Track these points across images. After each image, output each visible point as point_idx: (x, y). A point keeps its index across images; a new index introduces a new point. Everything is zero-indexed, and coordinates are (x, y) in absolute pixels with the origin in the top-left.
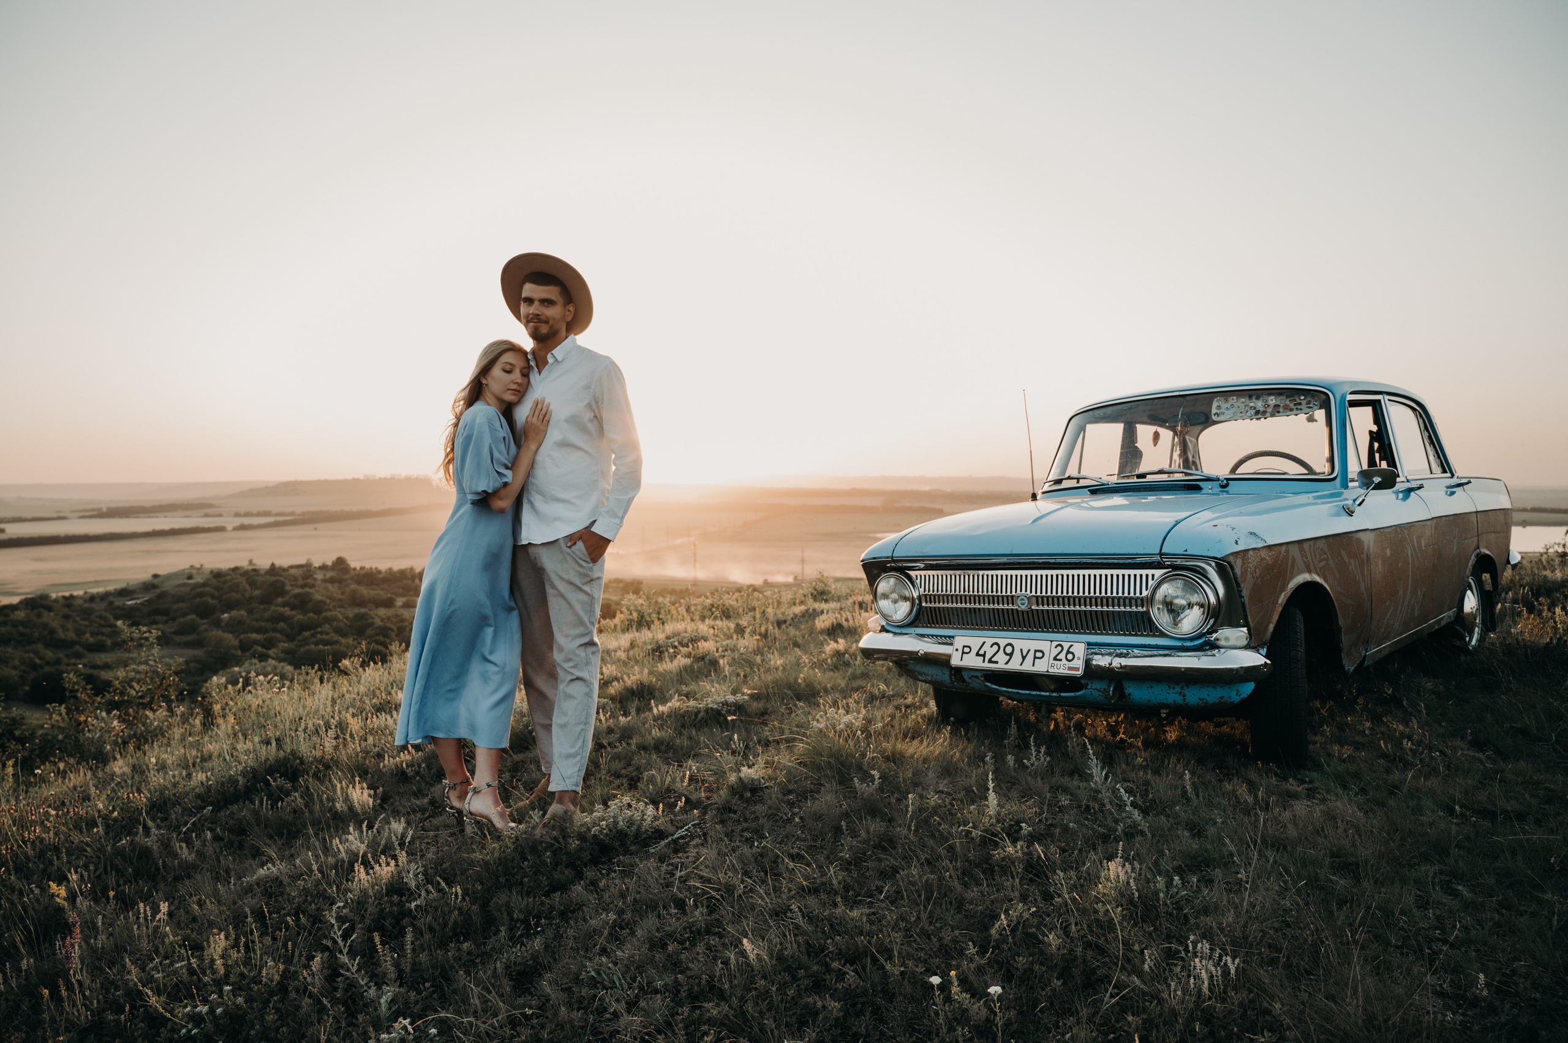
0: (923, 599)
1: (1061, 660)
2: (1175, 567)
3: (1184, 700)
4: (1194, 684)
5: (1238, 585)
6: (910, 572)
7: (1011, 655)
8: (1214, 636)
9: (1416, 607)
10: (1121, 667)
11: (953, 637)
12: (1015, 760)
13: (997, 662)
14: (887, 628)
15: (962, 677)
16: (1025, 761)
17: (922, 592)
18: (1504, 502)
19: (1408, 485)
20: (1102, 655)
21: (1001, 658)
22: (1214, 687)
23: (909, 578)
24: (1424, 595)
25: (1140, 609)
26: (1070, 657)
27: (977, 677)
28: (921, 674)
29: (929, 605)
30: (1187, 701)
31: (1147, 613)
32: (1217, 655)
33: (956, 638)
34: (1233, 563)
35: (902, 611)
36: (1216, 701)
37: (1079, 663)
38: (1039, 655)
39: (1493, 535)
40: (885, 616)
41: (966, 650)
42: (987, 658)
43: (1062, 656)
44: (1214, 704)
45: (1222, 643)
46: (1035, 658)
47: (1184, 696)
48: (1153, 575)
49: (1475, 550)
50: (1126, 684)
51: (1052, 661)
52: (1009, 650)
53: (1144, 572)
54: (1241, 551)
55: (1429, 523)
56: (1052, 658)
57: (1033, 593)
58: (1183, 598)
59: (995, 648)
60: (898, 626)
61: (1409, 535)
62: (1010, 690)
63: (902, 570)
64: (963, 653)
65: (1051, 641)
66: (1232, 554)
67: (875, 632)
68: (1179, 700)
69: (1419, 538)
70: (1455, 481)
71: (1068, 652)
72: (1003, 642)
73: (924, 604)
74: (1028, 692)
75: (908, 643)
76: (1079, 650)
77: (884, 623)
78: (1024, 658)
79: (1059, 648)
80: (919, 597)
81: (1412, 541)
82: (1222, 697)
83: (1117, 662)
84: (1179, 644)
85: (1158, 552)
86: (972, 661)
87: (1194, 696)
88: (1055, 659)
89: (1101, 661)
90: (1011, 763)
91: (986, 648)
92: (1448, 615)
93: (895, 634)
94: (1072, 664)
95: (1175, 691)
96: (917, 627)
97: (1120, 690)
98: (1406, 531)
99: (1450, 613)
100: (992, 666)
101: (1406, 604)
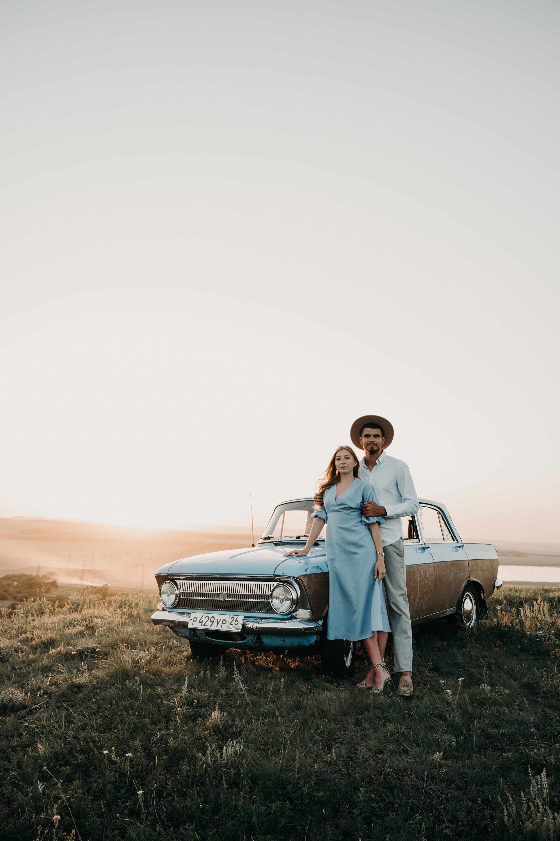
0: (181, 594)
1: (232, 624)
2: (281, 581)
3: (285, 644)
4: (288, 636)
5: (306, 590)
6: (176, 581)
7: (213, 622)
8: (295, 613)
9: (424, 605)
10: (257, 628)
11: (190, 613)
12: (211, 674)
13: (207, 626)
14: (166, 609)
15: (196, 634)
16: (216, 675)
17: (181, 591)
18: (494, 556)
19: (424, 546)
20: (250, 622)
21: (209, 623)
22: (296, 638)
23: (176, 584)
24: (429, 599)
25: (268, 601)
26: (236, 623)
27: (202, 634)
28: (180, 633)
29: (184, 597)
30: (286, 644)
31: (270, 602)
32: (296, 622)
33: (192, 614)
34: (303, 580)
35: (171, 599)
36: (298, 644)
37: (240, 626)
38: (224, 622)
39: (480, 572)
40: (164, 603)
41: (195, 620)
42: (203, 623)
43: (233, 623)
44: (297, 646)
45: (298, 617)
46: (223, 623)
47: (285, 642)
48: (273, 585)
49: (467, 578)
50: (262, 637)
51: (229, 625)
52: (212, 619)
53: (270, 583)
54: (307, 574)
55: (432, 565)
56: (229, 624)
57: (226, 592)
58: (283, 595)
59: (207, 618)
60: (170, 608)
61: (418, 570)
62: (216, 640)
63: (173, 580)
64: (194, 621)
65: (230, 615)
66: (302, 575)
67: (160, 610)
68: (283, 645)
69: (425, 572)
70: (459, 545)
71: (236, 621)
72: (210, 616)
73: (181, 597)
74: (223, 641)
75: (174, 616)
76: (241, 619)
77: (164, 606)
78: (218, 623)
79: (233, 619)
80: (180, 594)
81: (420, 573)
82: (300, 643)
83: (256, 625)
84: (281, 617)
85: (273, 574)
86: (197, 625)
87: (289, 642)
88: (231, 624)
89: (250, 625)
90: (209, 675)
91: (203, 618)
92: (450, 611)
93: (169, 612)
94: (237, 626)
95: (281, 640)
96: (178, 608)
97: (259, 639)
98: (416, 568)
99: (452, 609)
100: (205, 628)
101: (416, 603)
